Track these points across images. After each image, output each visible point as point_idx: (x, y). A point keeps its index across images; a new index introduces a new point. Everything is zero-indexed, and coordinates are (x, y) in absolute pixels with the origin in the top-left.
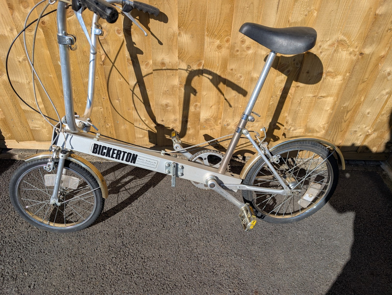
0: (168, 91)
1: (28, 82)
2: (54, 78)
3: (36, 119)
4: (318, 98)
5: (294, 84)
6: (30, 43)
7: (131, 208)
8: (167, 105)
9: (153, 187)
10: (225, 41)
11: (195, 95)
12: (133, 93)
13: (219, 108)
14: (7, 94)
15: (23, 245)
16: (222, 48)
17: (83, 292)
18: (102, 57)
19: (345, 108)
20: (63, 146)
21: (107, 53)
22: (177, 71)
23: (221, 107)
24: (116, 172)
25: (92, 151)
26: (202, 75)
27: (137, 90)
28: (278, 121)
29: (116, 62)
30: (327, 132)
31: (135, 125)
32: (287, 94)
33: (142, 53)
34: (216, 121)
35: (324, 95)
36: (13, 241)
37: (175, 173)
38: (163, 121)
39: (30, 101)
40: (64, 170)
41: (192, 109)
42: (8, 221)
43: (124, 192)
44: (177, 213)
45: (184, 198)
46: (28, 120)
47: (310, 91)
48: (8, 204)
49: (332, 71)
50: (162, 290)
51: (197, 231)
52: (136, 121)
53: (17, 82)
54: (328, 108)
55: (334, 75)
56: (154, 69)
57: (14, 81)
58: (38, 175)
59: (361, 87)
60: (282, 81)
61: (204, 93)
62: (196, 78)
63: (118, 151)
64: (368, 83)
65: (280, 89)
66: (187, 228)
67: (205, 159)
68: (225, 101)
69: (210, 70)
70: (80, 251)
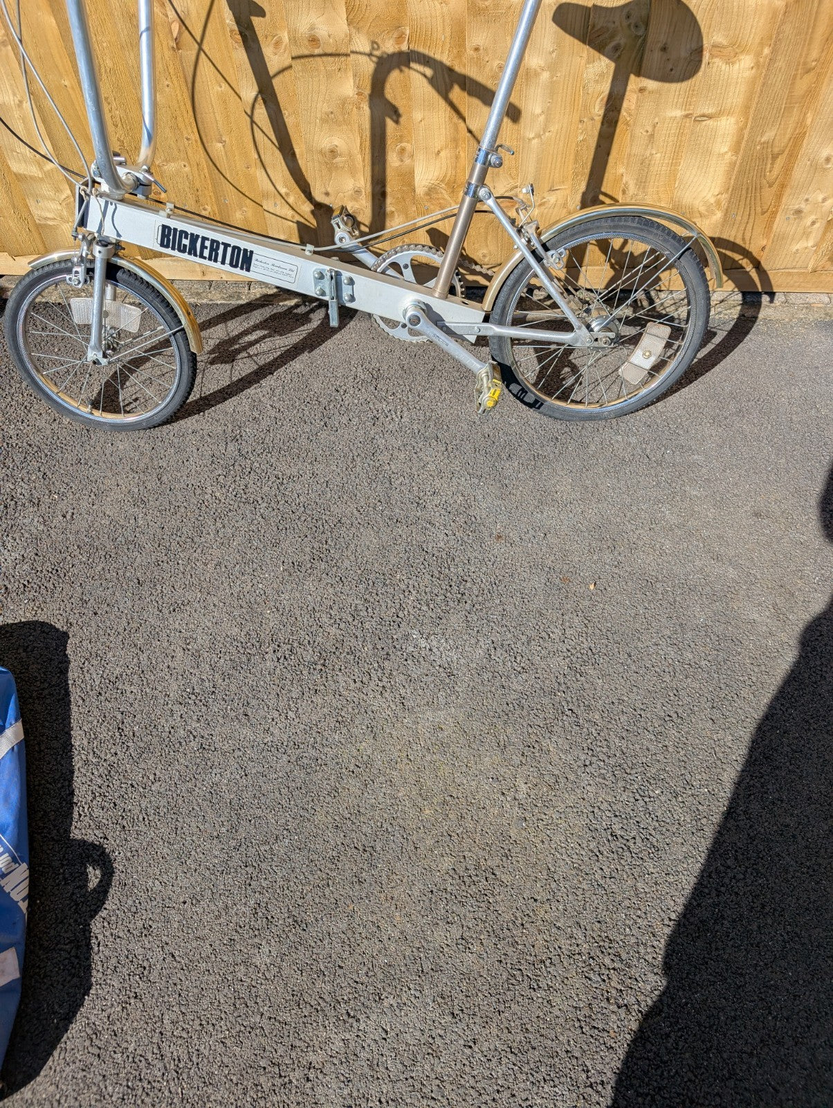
0: (332, 113)
2: (73, 88)
3: (45, 198)
4: (695, 120)
5: (634, 82)
7: (259, 390)
8: (333, 152)
9: (309, 352)
11: (397, 122)
12: (252, 122)
13: (457, 157)
15: (46, 451)
17: (163, 528)
18: (173, 26)
19: (765, 145)
20: (99, 231)
21: (182, 17)
22: (349, 59)
23: (462, 154)
24: (229, 323)
25: (159, 242)
26: (409, 68)
27: (261, 114)
28: (603, 189)
29: (205, 41)
30: (725, 215)
31: (265, 207)
32: (619, 111)
33: (261, 13)
34: (453, 192)
35: (710, 111)
36: (25, 444)
37: (334, 294)
38: (327, 194)
39: (28, 152)
40: (109, 289)
41: (393, 160)
42: (12, 410)
43: (245, 360)
44: (356, 401)
46: (27, 201)
47: (676, 100)
48: (8, 381)
49: (725, 43)
50: (314, 529)
51: (396, 433)
52: (266, 195)
54: (725, 149)
55: (731, 52)
56: (293, 55)
59: (802, 85)
60: (602, 75)
61: (417, 115)
62: (395, 75)
63: (213, 241)
64: (819, 75)
65: (599, 100)
66: (373, 428)
67: (406, 266)
68: (468, 135)
69: (426, 51)
70: (156, 463)
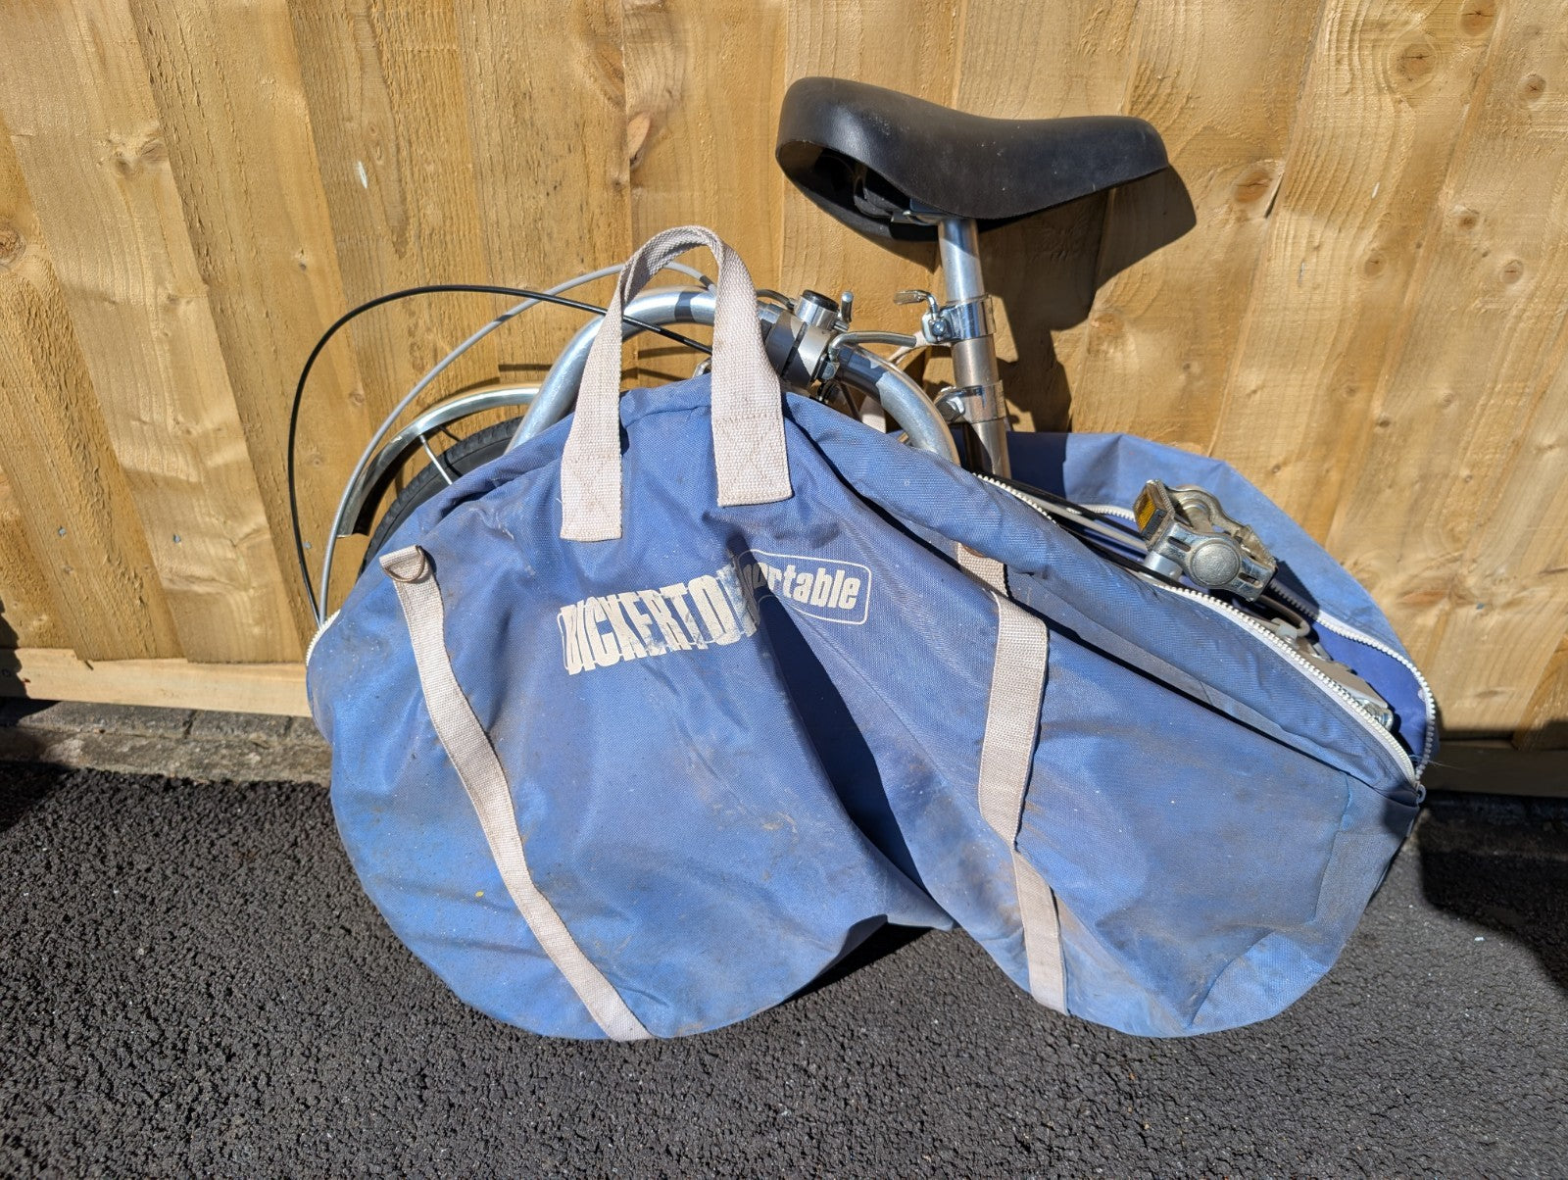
1: (163, 299)
3: (196, 531)
6: (190, 41)
10: (1459, 18)
14: (41, 371)
16: (1427, 70)
23: (1335, 477)
39: (170, 422)
45: (1117, 1070)
46: (148, 535)
53: (104, 298)
57: (84, 291)
58: (175, 872)
